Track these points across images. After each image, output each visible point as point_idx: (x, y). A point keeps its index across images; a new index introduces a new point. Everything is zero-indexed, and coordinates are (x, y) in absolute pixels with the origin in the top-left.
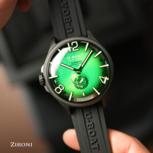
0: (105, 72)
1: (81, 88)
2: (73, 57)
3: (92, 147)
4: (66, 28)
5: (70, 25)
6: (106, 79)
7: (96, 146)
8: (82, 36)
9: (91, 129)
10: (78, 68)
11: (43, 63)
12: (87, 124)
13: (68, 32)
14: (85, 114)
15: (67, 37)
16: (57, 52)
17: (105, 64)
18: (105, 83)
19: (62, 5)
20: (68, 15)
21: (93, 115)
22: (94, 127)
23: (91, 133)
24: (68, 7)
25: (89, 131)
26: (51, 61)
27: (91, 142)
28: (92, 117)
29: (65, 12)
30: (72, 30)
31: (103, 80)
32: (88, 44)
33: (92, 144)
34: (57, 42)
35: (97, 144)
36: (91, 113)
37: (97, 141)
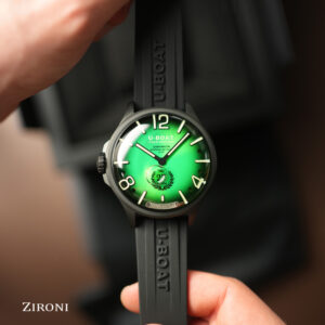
0: (202, 171)
1: (160, 188)
2: (157, 138)
3: (158, 285)
4: (155, 92)
5: (162, 89)
6: (202, 181)
7: (165, 284)
8: (176, 108)
9: (162, 255)
10: (162, 155)
11: (109, 138)
12: (158, 247)
13: (155, 98)
14: (158, 231)
15: (153, 106)
16: (133, 125)
17: (203, 158)
18: (198, 187)
19: (155, 55)
20: (162, 73)
21: (170, 234)
22: (167, 254)
23: (161, 261)
24: (164, 61)
25: (159, 259)
26: (122, 137)
27: (159, 277)
28: (167, 238)
29: (158, 66)
30: (162, 97)
31: (197, 182)
32: (184, 122)
33: (160, 280)
34: (136, 110)
35: (166, 281)
36: (167, 231)
37: (168, 276)
